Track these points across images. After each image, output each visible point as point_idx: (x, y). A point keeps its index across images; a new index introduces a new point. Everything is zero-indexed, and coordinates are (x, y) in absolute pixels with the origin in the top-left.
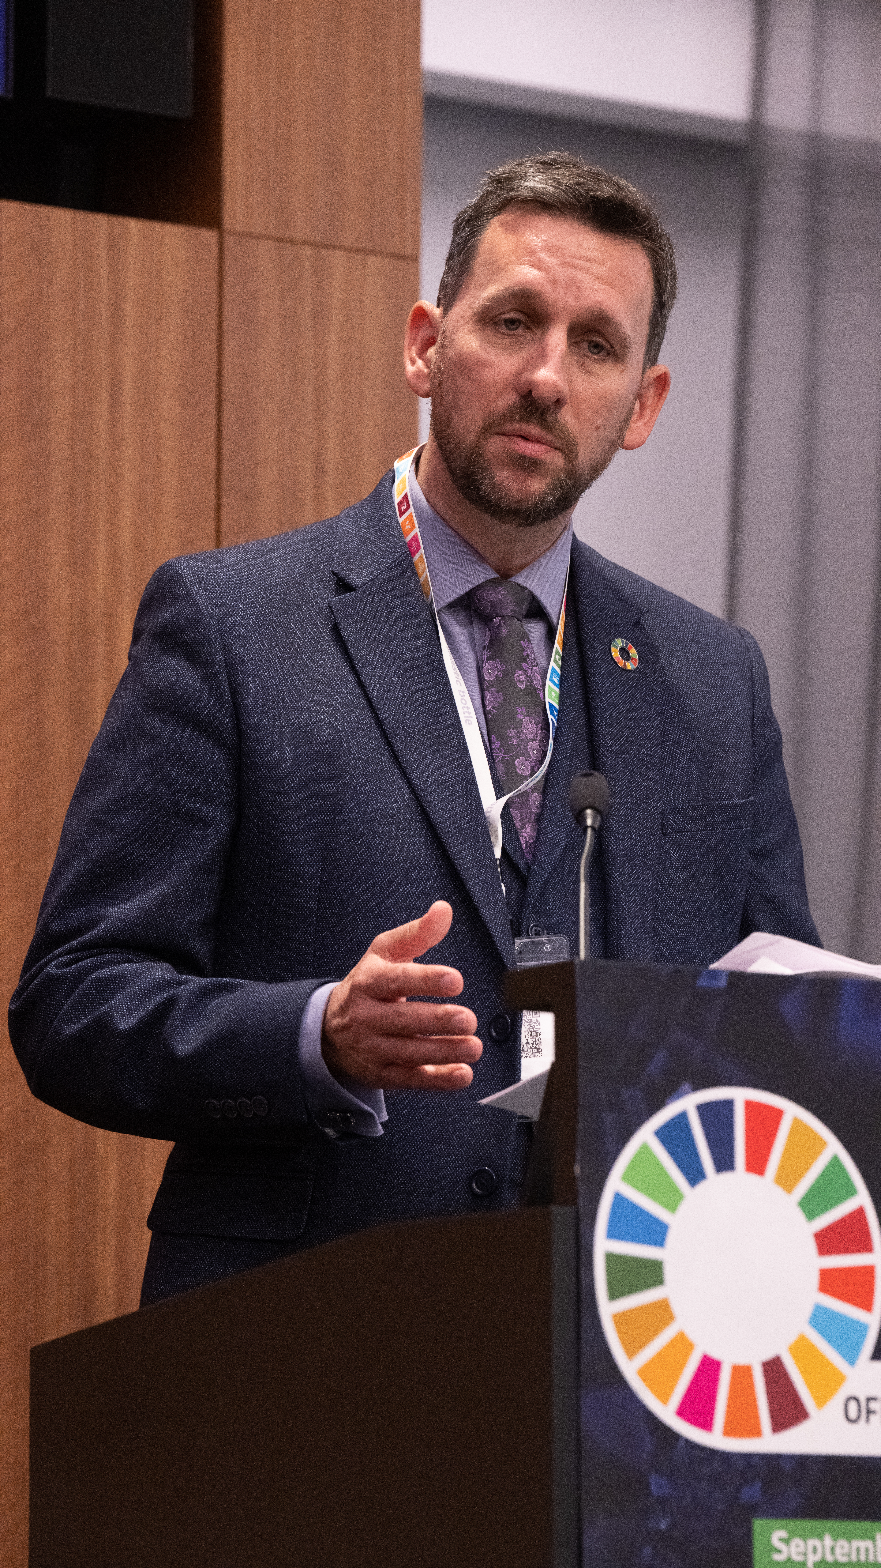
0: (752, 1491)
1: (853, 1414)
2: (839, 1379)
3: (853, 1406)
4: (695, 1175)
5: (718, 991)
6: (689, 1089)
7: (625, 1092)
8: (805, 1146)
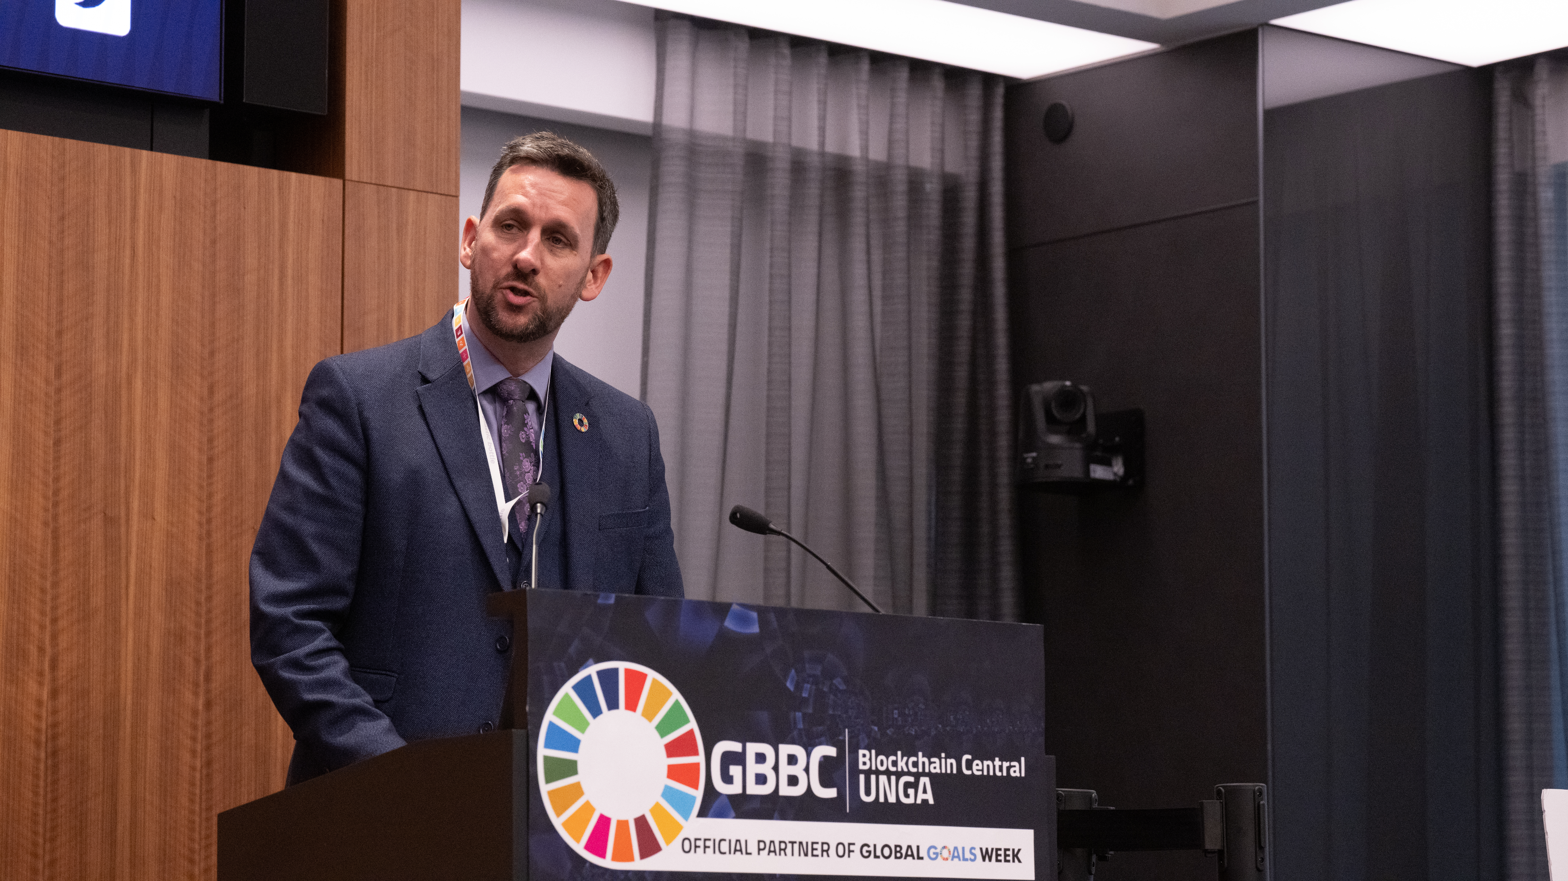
1: (687, 848)
2: (680, 828)
3: (687, 843)
4: (596, 711)
5: (609, 606)
6: (593, 662)
7: (555, 664)
8: (659, 695)
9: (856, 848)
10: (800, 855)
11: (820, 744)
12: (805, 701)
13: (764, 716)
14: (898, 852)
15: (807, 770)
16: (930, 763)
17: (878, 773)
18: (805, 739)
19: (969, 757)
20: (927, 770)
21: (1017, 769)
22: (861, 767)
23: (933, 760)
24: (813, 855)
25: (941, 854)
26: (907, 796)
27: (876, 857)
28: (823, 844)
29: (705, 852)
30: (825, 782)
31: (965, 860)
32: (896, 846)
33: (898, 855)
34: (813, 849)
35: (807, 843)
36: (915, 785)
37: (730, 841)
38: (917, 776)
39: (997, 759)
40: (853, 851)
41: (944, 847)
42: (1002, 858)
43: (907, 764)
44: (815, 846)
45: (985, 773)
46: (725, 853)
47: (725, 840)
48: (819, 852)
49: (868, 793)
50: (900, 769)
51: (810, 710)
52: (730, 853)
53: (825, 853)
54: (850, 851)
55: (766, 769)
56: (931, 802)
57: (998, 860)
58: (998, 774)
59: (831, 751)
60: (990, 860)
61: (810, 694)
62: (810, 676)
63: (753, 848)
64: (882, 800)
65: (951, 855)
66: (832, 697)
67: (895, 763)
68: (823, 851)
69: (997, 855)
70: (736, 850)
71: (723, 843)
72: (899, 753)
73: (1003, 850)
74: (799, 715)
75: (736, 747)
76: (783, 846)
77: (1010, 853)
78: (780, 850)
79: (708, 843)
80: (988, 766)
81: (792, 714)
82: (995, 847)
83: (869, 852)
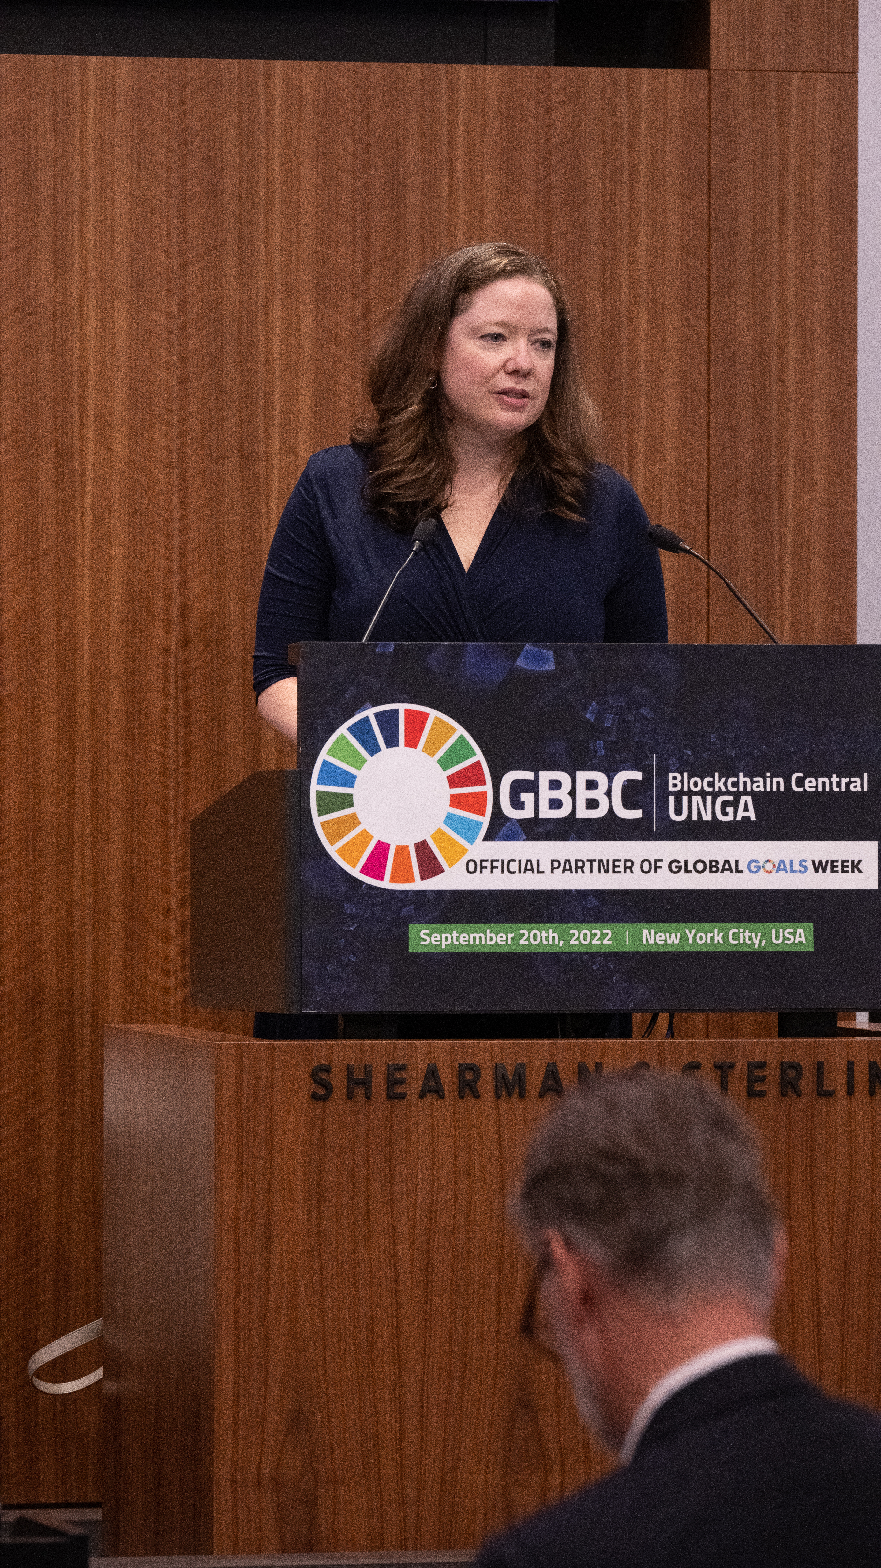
0: (409, 910)
1: (472, 868)
2: (465, 851)
3: (471, 864)
4: (373, 749)
5: (389, 654)
6: (370, 706)
7: (330, 709)
8: (442, 732)
9: (665, 865)
10: (599, 872)
11: (624, 769)
12: (608, 730)
13: (559, 747)
14: (713, 866)
15: (609, 793)
16: (753, 782)
17: (690, 794)
18: (606, 766)
19: (801, 775)
20: (749, 789)
21: (859, 784)
22: (671, 789)
23: (755, 779)
24: (614, 872)
25: (763, 867)
26: (725, 813)
27: (687, 871)
28: (625, 861)
29: (492, 872)
30: (628, 804)
31: (792, 871)
32: (711, 861)
33: (714, 869)
34: (614, 866)
35: (608, 861)
36: (735, 804)
37: (520, 861)
38: (737, 795)
39: (834, 776)
40: (660, 867)
41: (768, 860)
42: (839, 869)
43: (725, 784)
44: (617, 863)
45: (820, 789)
46: (515, 872)
47: (515, 861)
48: (622, 869)
49: (678, 812)
50: (717, 789)
51: (613, 739)
52: (520, 872)
53: (628, 870)
54: (656, 867)
55: (562, 794)
56: (753, 818)
57: (833, 871)
58: (836, 789)
59: (637, 775)
60: (824, 871)
61: (612, 724)
62: (612, 707)
63: (545, 866)
64: (695, 818)
65: (776, 869)
66: (638, 725)
67: (711, 784)
68: (626, 868)
69: (833, 867)
70: (526, 870)
71: (511, 863)
72: (717, 775)
73: (840, 861)
74: (600, 743)
75: (529, 775)
76: (580, 864)
77: (849, 864)
78: (577, 868)
79: (495, 864)
80: (824, 783)
81: (591, 743)
82: (830, 858)
83: (680, 868)
